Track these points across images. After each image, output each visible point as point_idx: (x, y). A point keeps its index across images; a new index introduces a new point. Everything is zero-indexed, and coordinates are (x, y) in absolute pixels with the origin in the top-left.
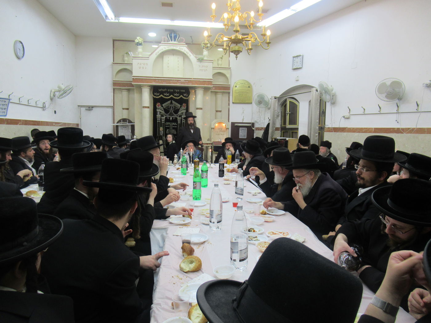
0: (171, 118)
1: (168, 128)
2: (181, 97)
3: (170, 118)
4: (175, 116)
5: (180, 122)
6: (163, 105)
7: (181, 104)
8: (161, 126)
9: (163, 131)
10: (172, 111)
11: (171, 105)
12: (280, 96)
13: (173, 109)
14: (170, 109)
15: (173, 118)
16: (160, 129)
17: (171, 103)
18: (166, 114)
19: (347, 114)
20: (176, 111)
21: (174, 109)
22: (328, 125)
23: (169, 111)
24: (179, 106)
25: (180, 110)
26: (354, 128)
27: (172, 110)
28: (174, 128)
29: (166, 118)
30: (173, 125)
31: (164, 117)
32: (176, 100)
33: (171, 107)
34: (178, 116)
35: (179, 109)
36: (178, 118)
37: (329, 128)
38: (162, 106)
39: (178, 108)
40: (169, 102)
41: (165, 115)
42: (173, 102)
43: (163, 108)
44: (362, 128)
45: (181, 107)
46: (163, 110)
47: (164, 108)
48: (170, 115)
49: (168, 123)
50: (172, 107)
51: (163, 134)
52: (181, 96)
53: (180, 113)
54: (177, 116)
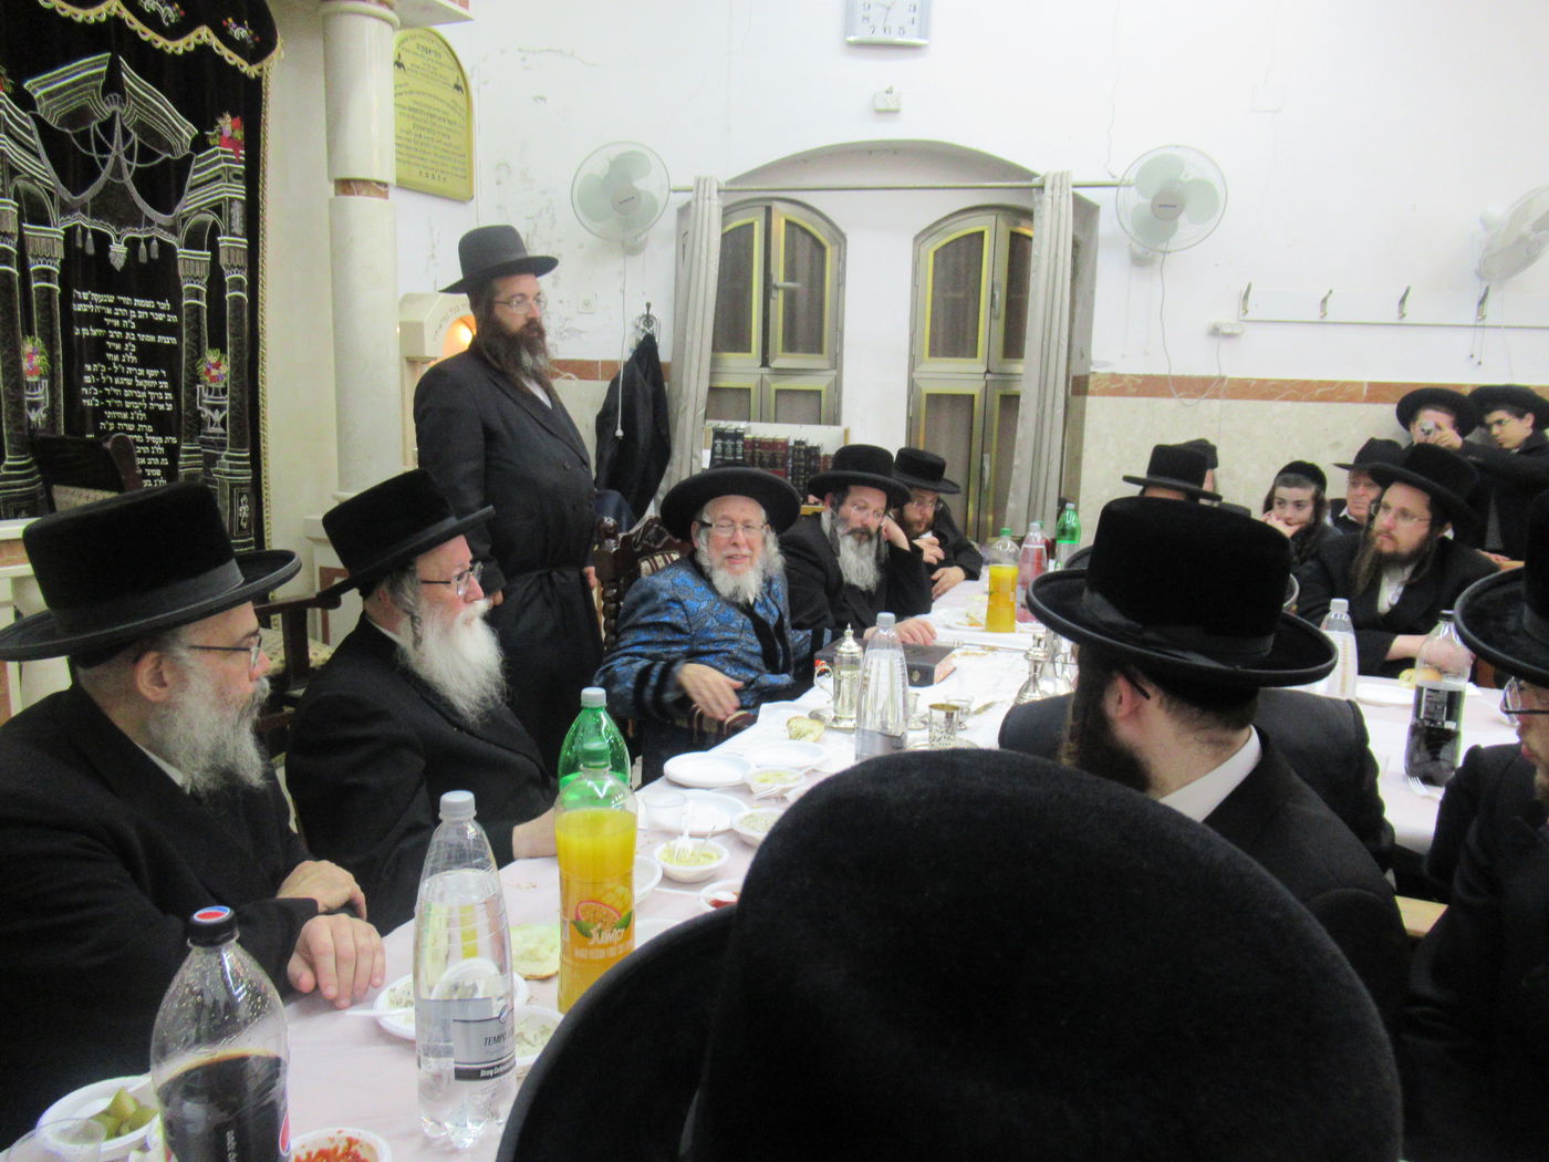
0: (118, 252)
1: (98, 349)
2: (204, 49)
3: (102, 241)
4: (157, 227)
5: (197, 294)
6: (35, 86)
7: (204, 120)
8: (30, 332)
9: (52, 376)
10: (128, 178)
11: (108, 110)
12: (733, 181)
13: (129, 155)
14: (103, 149)
15: (133, 244)
16: (26, 365)
17: (113, 84)
18: (67, 195)
19: (1226, 316)
20: (163, 184)
21: (146, 155)
22: (1106, 364)
23: (91, 172)
24: (188, 131)
25: (193, 178)
26: (1264, 381)
27: (118, 165)
28: (148, 356)
29: (70, 233)
30: (147, 326)
31: (57, 231)
32: (151, 64)
33: (107, 127)
34: (182, 237)
35: (188, 160)
36: (181, 252)
37: (1115, 378)
38: (24, 101)
39: (180, 154)
40: (91, 67)
41: (66, 209)
42: (130, 77)
43: (31, 126)
44: (1306, 383)
45: (200, 144)
46: (36, 141)
47: (39, 121)
48: (99, 209)
49: (88, 301)
50: (126, 135)
51: (52, 412)
52: (204, 34)
53: (192, 203)
54: (173, 230)
